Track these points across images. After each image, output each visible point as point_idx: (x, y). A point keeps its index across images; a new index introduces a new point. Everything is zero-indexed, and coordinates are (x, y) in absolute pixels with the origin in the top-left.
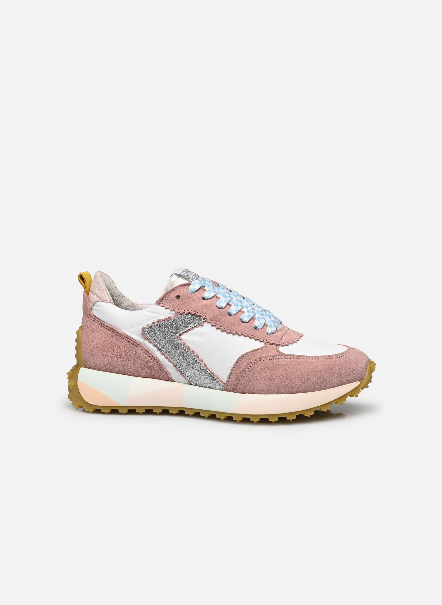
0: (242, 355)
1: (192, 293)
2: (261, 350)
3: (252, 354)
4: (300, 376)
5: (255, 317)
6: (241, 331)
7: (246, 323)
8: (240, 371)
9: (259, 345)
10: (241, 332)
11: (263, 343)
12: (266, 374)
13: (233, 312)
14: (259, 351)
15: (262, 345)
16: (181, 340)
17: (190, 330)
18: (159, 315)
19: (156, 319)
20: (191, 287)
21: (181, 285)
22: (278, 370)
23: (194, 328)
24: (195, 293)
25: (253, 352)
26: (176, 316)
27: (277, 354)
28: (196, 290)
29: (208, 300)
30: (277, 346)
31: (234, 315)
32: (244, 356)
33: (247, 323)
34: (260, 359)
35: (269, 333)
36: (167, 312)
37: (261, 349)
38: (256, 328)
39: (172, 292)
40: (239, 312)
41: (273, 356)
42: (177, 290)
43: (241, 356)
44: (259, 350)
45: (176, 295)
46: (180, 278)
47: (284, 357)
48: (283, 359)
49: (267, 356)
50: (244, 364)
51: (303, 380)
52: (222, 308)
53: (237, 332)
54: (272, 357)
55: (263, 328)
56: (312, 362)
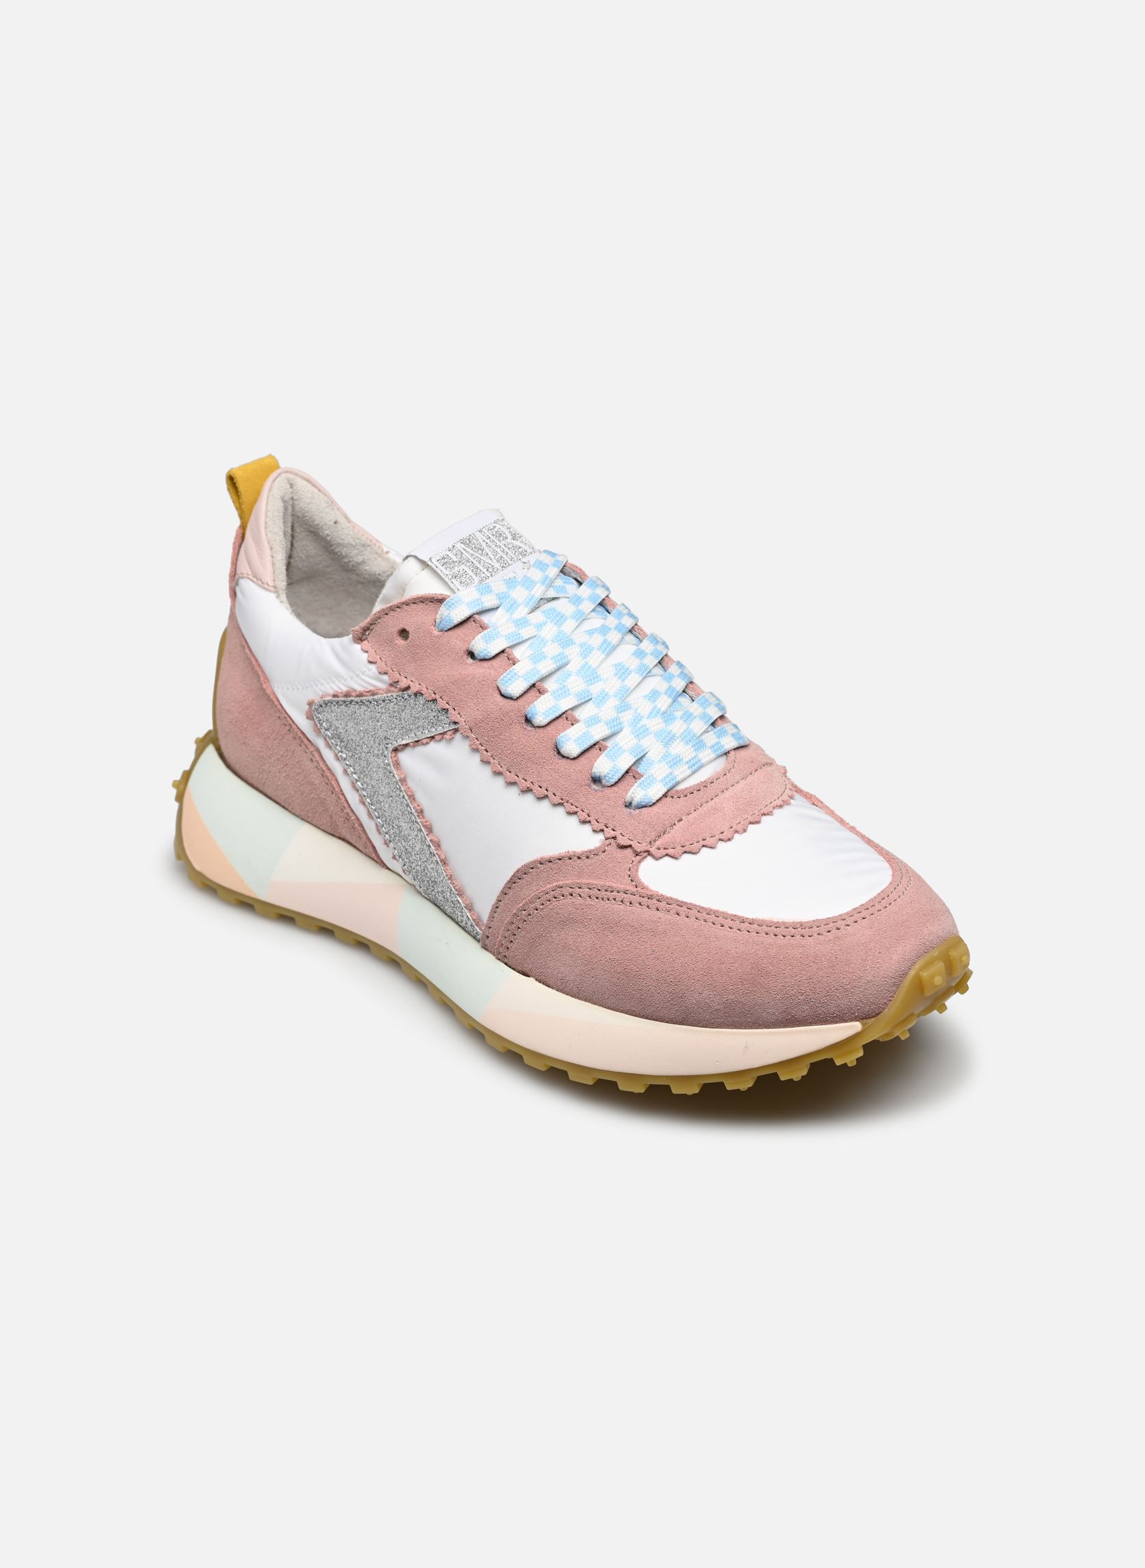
0: (529, 863)
1: (442, 631)
2: (587, 860)
3: (555, 866)
4: (664, 974)
5: (604, 743)
6: (544, 785)
7: (569, 761)
8: (514, 912)
9: (585, 839)
10: (543, 789)
11: (601, 837)
12: (579, 940)
13: (540, 719)
14: (579, 861)
15: (595, 841)
16: (397, 764)
17: (420, 743)
18: (352, 675)
19: (344, 685)
20: (443, 610)
21: (418, 598)
22: (611, 937)
23: (428, 740)
24: (451, 633)
25: (560, 859)
26: (390, 691)
27: (626, 884)
28: (453, 625)
29: (481, 662)
30: (637, 855)
31: (542, 729)
32: (532, 868)
33: (572, 762)
34: (571, 890)
35: (634, 803)
36: (370, 673)
37: (588, 855)
38: (596, 780)
39: (392, 613)
40: (560, 720)
41: (610, 889)
42: (406, 611)
43: (526, 866)
44: (579, 858)
45: (401, 626)
46: (426, 574)
47: (639, 898)
48: (636, 906)
49: (592, 884)
50: (528, 891)
51: (671, 989)
52: (511, 698)
53: (532, 787)
54: (606, 891)
55: (619, 785)
56: (716, 937)
